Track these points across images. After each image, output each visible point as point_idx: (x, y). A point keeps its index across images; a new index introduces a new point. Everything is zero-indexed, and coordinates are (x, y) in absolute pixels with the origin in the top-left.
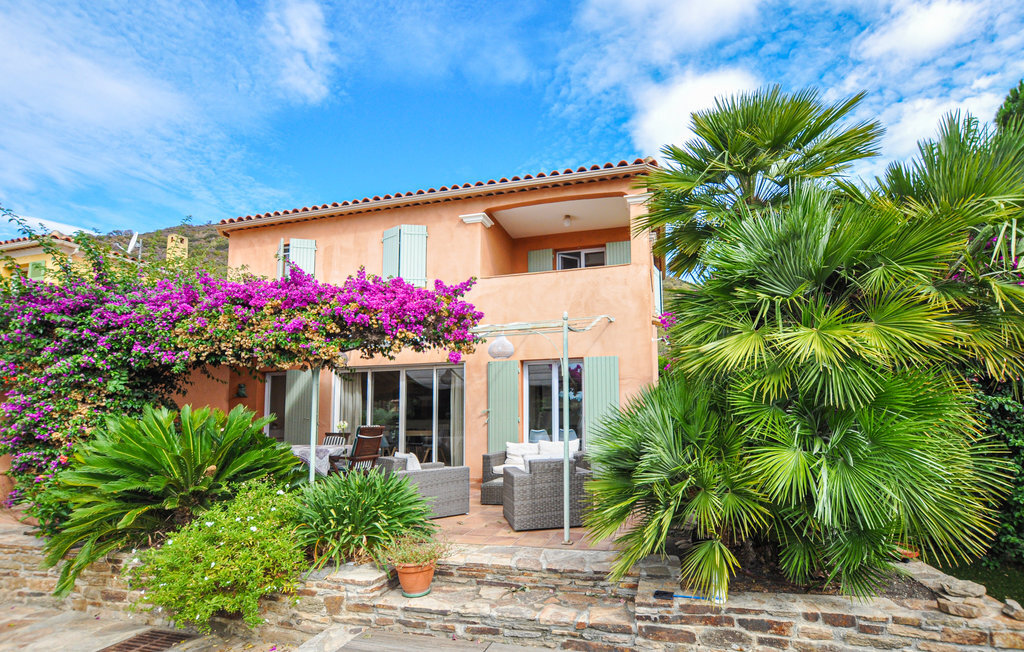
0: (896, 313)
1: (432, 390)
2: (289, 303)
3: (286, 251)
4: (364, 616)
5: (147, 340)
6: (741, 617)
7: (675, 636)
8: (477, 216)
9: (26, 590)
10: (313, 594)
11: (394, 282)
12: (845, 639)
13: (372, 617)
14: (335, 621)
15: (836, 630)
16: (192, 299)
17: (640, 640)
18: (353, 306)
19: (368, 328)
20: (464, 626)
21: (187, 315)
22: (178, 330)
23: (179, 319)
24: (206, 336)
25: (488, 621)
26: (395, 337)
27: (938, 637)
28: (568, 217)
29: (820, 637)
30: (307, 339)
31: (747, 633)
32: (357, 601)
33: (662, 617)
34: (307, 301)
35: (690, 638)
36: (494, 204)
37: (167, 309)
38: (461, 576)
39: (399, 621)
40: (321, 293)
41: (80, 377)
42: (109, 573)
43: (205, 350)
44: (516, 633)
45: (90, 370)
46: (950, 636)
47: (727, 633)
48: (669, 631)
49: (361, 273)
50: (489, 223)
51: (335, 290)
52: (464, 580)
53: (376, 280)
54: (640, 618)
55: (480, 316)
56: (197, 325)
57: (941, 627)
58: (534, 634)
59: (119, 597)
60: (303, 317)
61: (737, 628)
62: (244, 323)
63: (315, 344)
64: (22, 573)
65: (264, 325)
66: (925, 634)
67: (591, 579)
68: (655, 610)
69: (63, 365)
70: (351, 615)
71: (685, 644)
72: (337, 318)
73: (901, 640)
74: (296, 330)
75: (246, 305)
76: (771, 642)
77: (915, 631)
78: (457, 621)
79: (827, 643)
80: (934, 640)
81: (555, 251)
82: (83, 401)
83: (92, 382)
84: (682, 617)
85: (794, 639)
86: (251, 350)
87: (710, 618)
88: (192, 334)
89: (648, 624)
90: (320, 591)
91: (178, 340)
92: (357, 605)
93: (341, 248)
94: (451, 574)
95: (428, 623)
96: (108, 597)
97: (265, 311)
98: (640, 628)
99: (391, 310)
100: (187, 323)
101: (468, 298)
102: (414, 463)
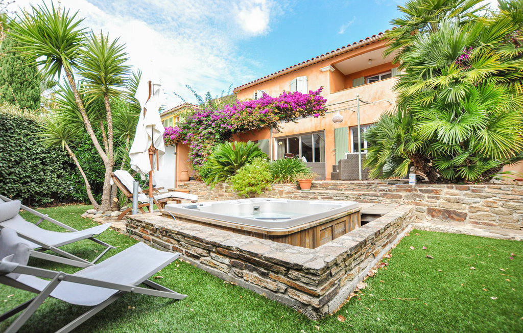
0: (482, 64)
1: (312, 148)
2: (263, 104)
3: (256, 96)
4: (290, 195)
5: (224, 123)
6: (420, 188)
7: (394, 196)
8: (327, 67)
9: (200, 195)
10: (275, 190)
11: (295, 93)
12: (465, 195)
13: (292, 195)
14: (281, 197)
15: (461, 192)
16: (235, 109)
17: (381, 198)
18: (282, 102)
19: (288, 109)
20: (321, 197)
21: (234, 113)
22: (232, 119)
23: (232, 115)
24: (240, 119)
25: (328, 195)
26: (296, 111)
27: (509, 193)
28: (370, 60)
29: (454, 195)
30: (269, 115)
31: (423, 194)
32: (287, 191)
33: (389, 190)
34: (269, 103)
35: (400, 197)
36: (334, 61)
37: (229, 112)
38: (320, 187)
39: (300, 196)
40: (272, 100)
41: (209, 135)
42: (220, 189)
43: (239, 124)
44: (337, 198)
45: (211, 133)
46: (516, 192)
47: (415, 194)
48: (392, 195)
49: (284, 92)
50: (333, 70)
51: (276, 99)
52: (322, 189)
53: (290, 93)
54: (381, 191)
55: (326, 100)
56: (237, 116)
57: (511, 189)
58: (344, 198)
59: (223, 195)
60: (267, 108)
61: (419, 193)
62: (250, 113)
63: (272, 117)
64: (199, 191)
65: (256, 113)
66: (503, 192)
67: (367, 186)
68: (386, 188)
69: (205, 132)
70: (286, 195)
71: (398, 199)
72: (278, 108)
73: (492, 194)
74: (265, 113)
75: (251, 108)
76: (433, 197)
77: (498, 191)
78: (318, 195)
79: (457, 197)
80: (508, 194)
81: (366, 77)
82: (209, 143)
83: (211, 137)
84: (397, 190)
85: (443, 196)
86: (252, 122)
87: (407, 189)
88: (236, 119)
89: (384, 192)
90: (277, 189)
91: (232, 122)
92: (288, 192)
93: (275, 91)
94: (317, 187)
95: (309, 196)
96: (220, 195)
97: (256, 108)
98: (381, 194)
99: (294, 102)
100: (234, 116)
101: (321, 94)
102: (304, 159)
